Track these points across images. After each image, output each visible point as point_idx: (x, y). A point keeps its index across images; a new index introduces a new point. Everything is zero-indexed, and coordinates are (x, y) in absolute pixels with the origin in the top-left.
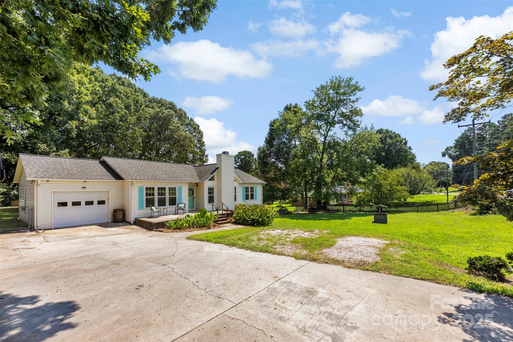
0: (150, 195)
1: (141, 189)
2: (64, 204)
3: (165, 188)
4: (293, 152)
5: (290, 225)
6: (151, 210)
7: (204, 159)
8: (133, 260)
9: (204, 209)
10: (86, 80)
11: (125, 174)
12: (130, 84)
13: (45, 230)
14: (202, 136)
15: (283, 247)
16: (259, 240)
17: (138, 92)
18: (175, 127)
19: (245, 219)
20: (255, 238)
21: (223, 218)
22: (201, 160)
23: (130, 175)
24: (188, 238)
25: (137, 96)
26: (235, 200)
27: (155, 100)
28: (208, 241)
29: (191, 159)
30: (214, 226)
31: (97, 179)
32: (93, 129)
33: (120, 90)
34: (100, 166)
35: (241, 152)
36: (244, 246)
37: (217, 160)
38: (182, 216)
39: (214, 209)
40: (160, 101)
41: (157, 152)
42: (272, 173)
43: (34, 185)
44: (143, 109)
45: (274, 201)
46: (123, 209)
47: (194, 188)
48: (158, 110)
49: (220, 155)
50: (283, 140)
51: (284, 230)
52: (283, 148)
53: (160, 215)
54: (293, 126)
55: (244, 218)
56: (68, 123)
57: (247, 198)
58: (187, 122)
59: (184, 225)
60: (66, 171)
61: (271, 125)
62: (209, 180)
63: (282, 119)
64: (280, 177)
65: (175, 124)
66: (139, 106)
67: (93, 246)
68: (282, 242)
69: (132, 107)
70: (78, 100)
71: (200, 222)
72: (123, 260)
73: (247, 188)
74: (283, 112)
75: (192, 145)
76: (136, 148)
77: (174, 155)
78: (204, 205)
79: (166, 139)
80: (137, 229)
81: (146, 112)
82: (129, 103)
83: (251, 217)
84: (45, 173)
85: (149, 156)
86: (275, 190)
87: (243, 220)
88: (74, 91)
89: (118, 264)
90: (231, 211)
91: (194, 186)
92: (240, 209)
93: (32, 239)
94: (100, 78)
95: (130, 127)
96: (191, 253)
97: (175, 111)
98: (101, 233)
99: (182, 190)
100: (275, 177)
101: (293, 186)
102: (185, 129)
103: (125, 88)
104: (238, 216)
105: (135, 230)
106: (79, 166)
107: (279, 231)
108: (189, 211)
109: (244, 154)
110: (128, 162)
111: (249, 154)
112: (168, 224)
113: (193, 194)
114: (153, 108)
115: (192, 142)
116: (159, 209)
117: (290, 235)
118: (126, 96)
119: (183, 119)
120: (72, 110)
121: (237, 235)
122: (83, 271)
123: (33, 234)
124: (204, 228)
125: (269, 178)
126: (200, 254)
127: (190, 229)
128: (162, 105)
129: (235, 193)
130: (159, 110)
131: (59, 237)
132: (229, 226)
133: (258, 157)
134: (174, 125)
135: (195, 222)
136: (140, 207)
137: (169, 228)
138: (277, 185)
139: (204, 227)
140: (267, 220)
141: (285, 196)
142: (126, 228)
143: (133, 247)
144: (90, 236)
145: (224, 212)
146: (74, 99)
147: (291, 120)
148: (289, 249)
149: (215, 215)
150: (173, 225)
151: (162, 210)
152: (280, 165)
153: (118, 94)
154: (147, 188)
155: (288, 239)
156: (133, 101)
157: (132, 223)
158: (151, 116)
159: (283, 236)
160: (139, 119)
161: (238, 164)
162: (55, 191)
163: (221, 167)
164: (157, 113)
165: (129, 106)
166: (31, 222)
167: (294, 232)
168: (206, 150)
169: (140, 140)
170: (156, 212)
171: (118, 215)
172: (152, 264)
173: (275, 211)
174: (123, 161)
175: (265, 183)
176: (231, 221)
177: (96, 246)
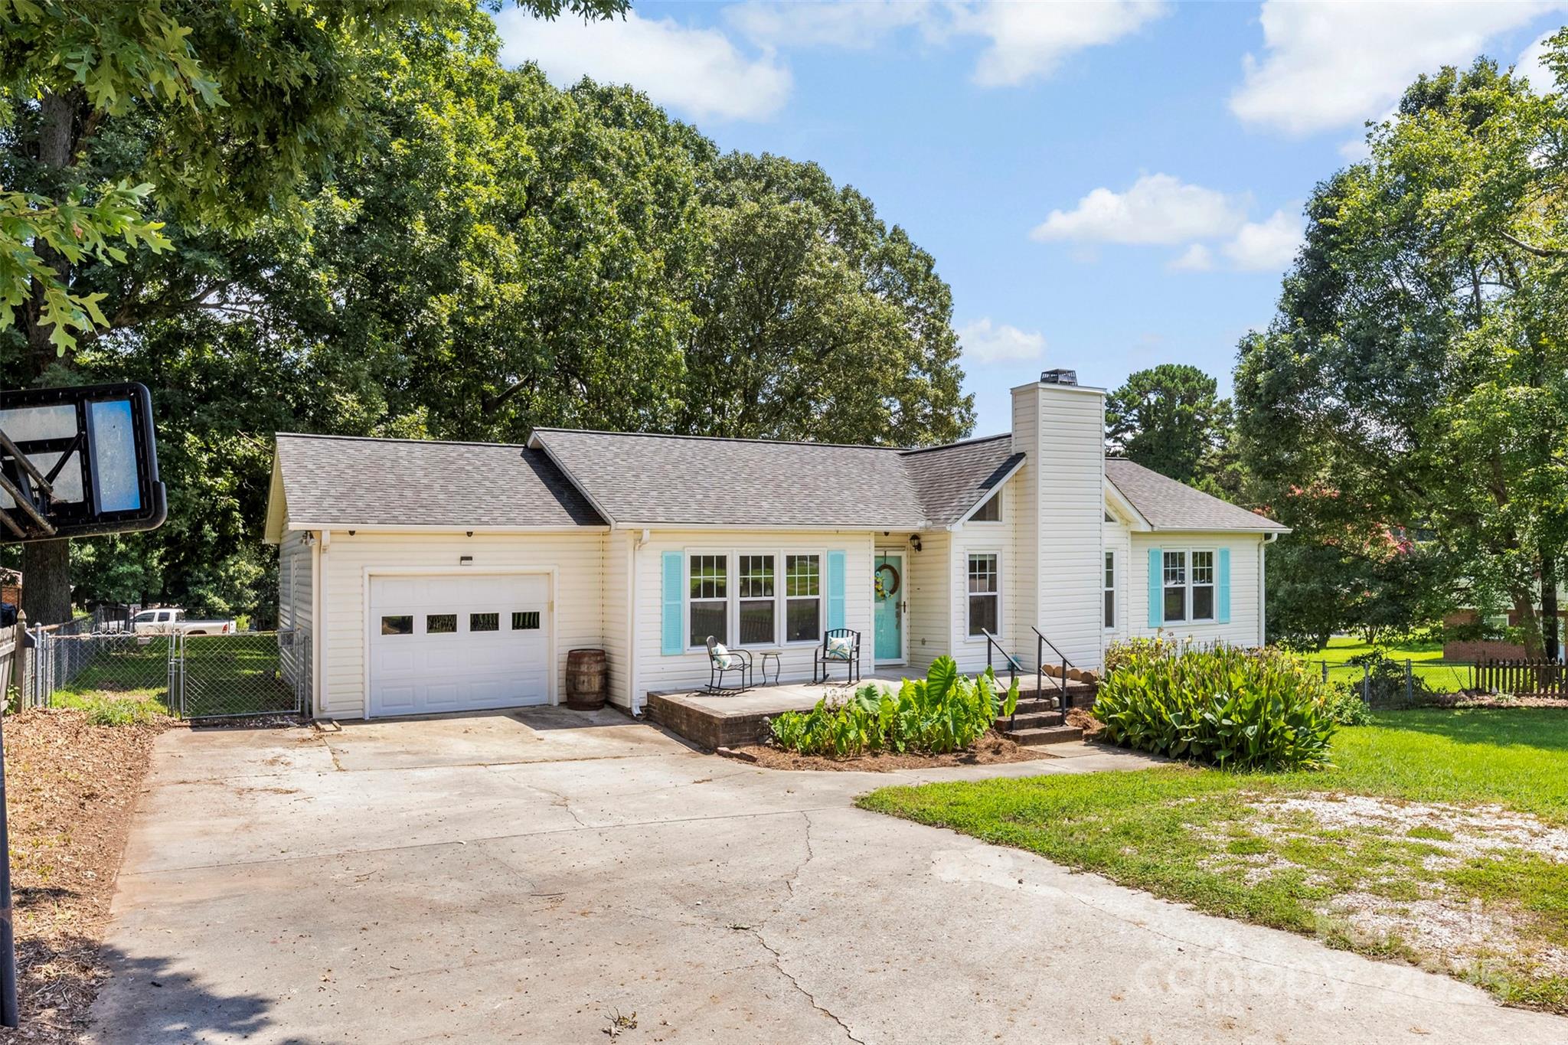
0: (708, 593)
1: (670, 562)
2: (401, 625)
3: (769, 561)
4: (1460, 349)
5: (1439, 771)
6: (713, 658)
7: (956, 420)
8: (618, 883)
9: (946, 663)
10: (484, 125)
11: (611, 500)
12: (645, 112)
13: (344, 722)
14: (944, 307)
15: (1400, 905)
16: (1246, 846)
17: (674, 142)
18: (821, 276)
19: (1162, 722)
20: (1218, 833)
21: (1044, 714)
22: (940, 423)
23: (630, 503)
24: (866, 804)
25: (669, 160)
26: (1109, 622)
27: (740, 166)
28: (958, 826)
29: (894, 421)
30: (997, 752)
31: (511, 521)
32: (507, 318)
33: (607, 145)
34: (526, 468)
35: (1146, 373)
36: (1149, 877)
37: (1015, 416)
38: (840, 691)
39: (994, 667)
40: (761, 167)
41: (750, 398)
42: (1321, 475)
43: (310, 550)
44: (693, 213)
45: (1335, 630)
46: (602, 653)
47: (900, 558)
48: (750, 207)
49: (1032, 389)
50: (1396, 284)
51: (1402, 801)
52: (1397, 330)
53: (747, 682)
54: (1463, 194)
55: (1157, 716)
56: (426, 306)
57: (1175, 612)
58: (877, 246)
59: (852, 735)
60: (408, 493)
61: (1321, 209)
62: (974, 518)
63: (1387, 162)
64: (1372, 496)
65: (821, 265)
66: (676, 203)
67: (479, 804)
68: (1389, 875)
69: (649, 210)
70: (457, 206)
71: (925, 726)
72: (575, 879)
73: (1173, 561)
74: (1395, 122)
75: (899, 355)
76: (662, 388)
77: (819, 411)
78: (946, 643)
79: (787, 338)
80: (656, 742)
81: (703, 224)
82: (638, 193)
83: (1196, 714)
84: (344, 504)
85: (717, 420)
86: (1339, 567)
87: (1148, 726)
88: (442, 175)
89: (556, 898)
90: (1087, 677)
91: (902, 548)
92: (1132, 670)
93: (298, 756)
94: (535, 109)
95: (639, 298)
96: (872, 885)
97: (825, 205)
98: (519, 751)
99: (848, 566)
100: (1344, 495)
101: (1460, 544)
102: (868, 285)
103: (624, 133)
104: (1124, 707)
105: (647, 745)
106: (455, 471)
107: (1369, 806)
108: (878, 667)
109: (1159, 383)
110: (626, 447)
111: (1186, 379)
112: (777, 728)
113: (896, 587)
114: (731, 203)
115: (896, 339)
116: (745, 655)
117: (1446, 837)
118: (628, 165)
119: (861, 235)
120: (439, 252)
121: (1115, 806)
122: (424, 910)
123: (304, 736)
124: (943, 757)
125: (1304, 500)
126: (911, 892)
127: (876, 755)
128: (768, 185)
129: (1109, 582)
130: (756, 207)
131: (380, 754)
132: (1073, 754)
133: (1239, 393)
134: (817, 268)
135: (904, 725)
136: (669, 645)
137: (784, 745)
138: (1352, 546)
139: (945, 751)
140: (1290, 735)
141: (1408, 604)
142: (613, 736)
143: (626, 821)
144: (481, 757)
145: (1047, 683)
146: (443, 205)
147: (1445, 160)
148: (1444, 924)
149: (1003, 696)
150: (800, 730)
151: (757, 661)
152: (1373, 428)
153: (599, 162)
154: (695, 561)
155: (1430, 863)
156: (654, 185)
157: (636, 711)
158: (723, 242)
159: (1393, 839)
160: (674, 262)
161: (1129, 436)
162: (374, 571)
163: (1035, 450)
164: (749, 222)
165: (637, 209)
166: (303, 690)
167: (1473, 821)
168: (962, 376)
169: (679, 348)
170: (732, 668)
171: (584, 674)
172: (688, 917)
173: (1340, 688)
174: (605, 444)
175: (1278, 529)
176: (1086, 727)
177: (492, 802)
